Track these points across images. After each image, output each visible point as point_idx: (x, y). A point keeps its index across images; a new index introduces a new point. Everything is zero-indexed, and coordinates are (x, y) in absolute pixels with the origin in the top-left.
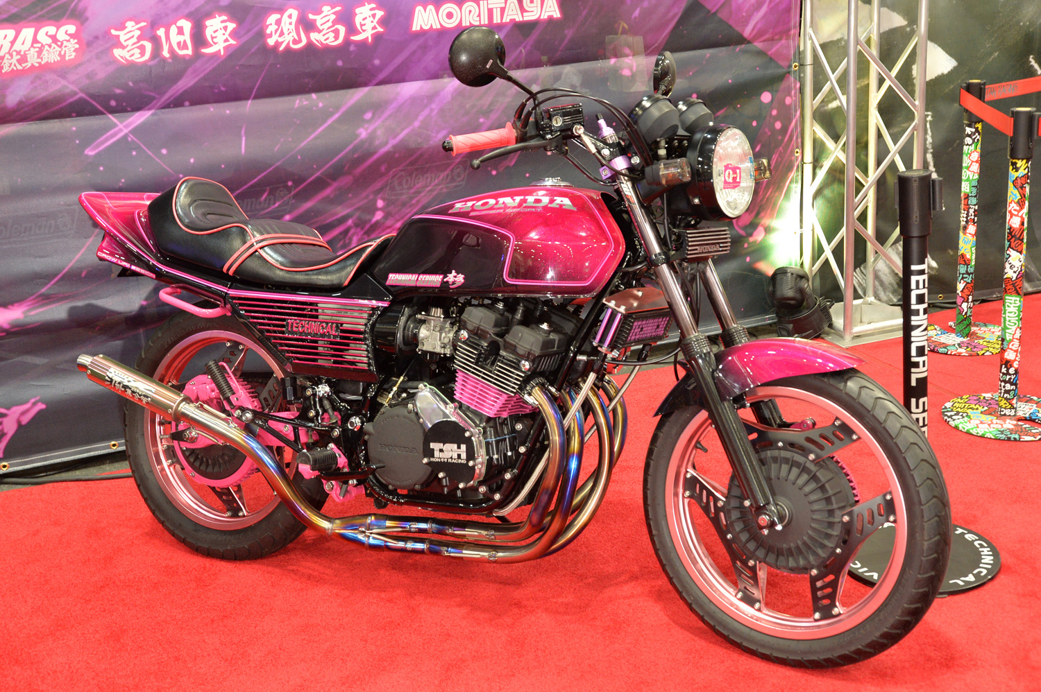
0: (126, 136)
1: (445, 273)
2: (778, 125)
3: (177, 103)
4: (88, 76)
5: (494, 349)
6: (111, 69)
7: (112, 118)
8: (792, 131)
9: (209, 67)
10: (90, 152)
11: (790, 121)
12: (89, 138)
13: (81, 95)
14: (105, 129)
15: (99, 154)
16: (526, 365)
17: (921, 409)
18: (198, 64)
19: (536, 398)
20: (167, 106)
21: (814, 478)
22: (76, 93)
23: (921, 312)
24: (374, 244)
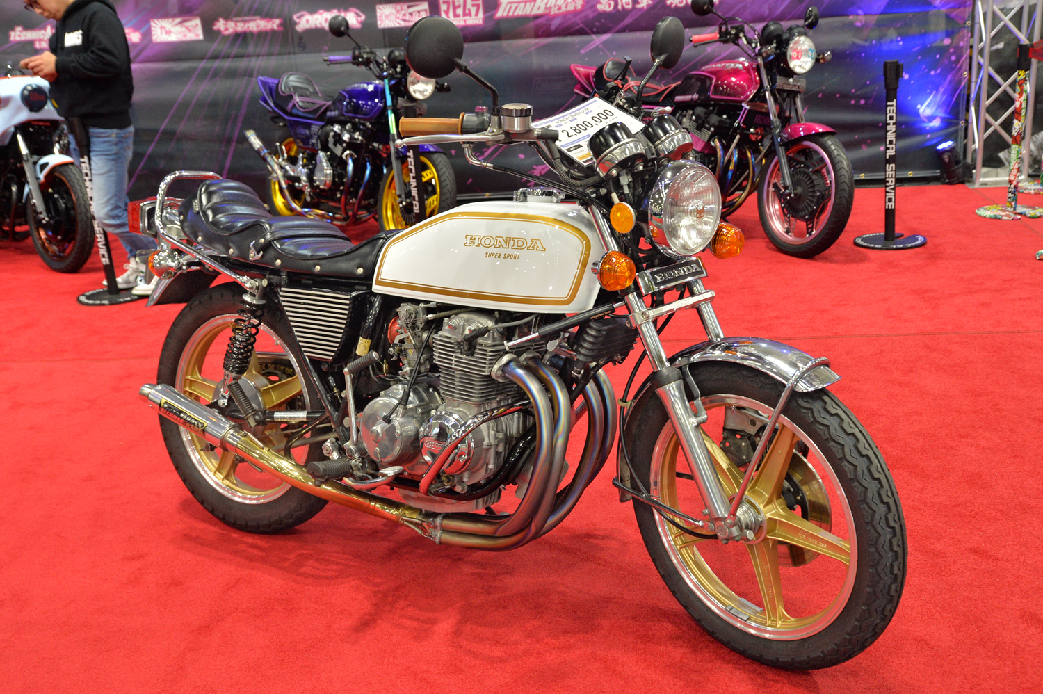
0: (598, 46)
1: (693, 95)
2: (953, 58)
3: (623, 30)
4: (586, 17)
5: (703, 122)
6: (595, 13)
7: (594, 37)
8: (963, 62)
9: (640, 13)
10: (583, 52)
11: (962, 56)
12: (583, 45)
13: (581, 25)
14: (590, 41)
15: (586, 53)
16: (712, 129)
17: (890, 169)
18: (634, 12)
19: (716, 143)
20: (619, 32)
21: (811, 178)
22: (578, 24)
23: (891, 124)
24: (674, 85)
